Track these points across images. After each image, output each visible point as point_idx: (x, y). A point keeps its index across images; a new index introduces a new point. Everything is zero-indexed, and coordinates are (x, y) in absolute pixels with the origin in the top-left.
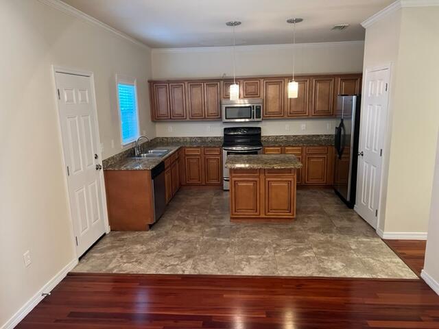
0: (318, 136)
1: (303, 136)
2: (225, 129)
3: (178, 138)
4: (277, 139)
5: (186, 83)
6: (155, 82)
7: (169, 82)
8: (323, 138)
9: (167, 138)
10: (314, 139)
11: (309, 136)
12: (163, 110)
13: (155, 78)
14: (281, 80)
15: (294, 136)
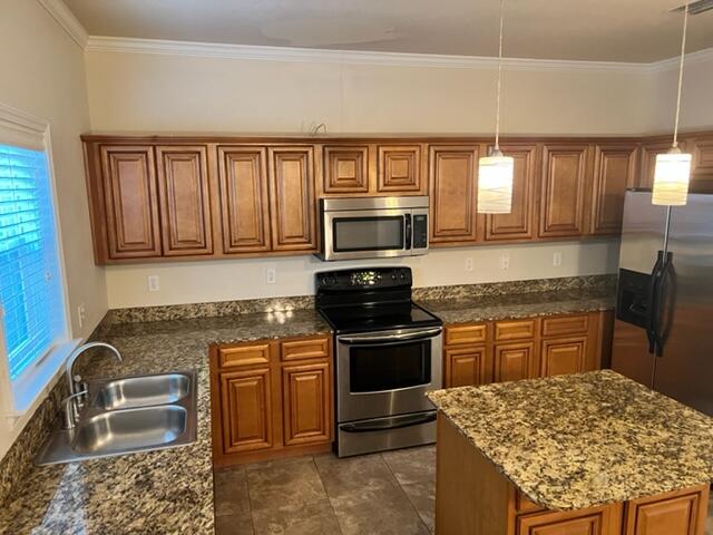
0: (536, 282)
1: (506, 285)
2: (319, 276)
3: (177, 307)
4: (445, 294)
5: (212, 147)
6: (105, 141)
7: (155, 141)
8: (545, 287)
9: (144, 310)
10: (528, 289)
11: (516, 284)
12: (135, 227)
13: (100, 127)
14: (465, 148)
15: (485, 285)
